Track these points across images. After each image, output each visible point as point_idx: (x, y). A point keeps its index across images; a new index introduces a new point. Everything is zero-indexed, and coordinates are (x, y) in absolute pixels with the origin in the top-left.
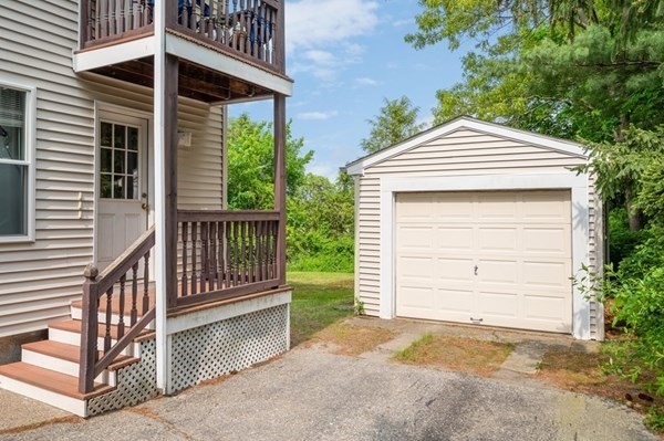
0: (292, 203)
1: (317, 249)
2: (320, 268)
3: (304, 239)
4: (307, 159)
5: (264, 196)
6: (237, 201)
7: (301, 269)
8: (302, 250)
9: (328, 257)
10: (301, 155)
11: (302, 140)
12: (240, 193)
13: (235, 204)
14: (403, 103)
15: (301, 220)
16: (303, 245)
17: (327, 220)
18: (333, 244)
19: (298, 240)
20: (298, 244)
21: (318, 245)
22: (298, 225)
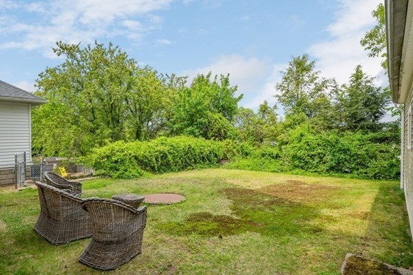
0: (230, 125)
1: (247, 154)
2: (250, 167)
3: (238, 148)
4: (240, 98)
5: (213, 121)
6: (197, 125)
7: (237, 167)
8: (237, 154)
9: (255, 160)
10: (236, 95)
11: (236, 87)
12: (198, 120)
13: (196, 126)
14: (304, 58)
15: (236, 135)
16: (238, 151)
17: (252, 135)
18: (258, 151)
19: (234, 148)
20: (234, 150)
21: (248, 151)
22: (234, 139)
